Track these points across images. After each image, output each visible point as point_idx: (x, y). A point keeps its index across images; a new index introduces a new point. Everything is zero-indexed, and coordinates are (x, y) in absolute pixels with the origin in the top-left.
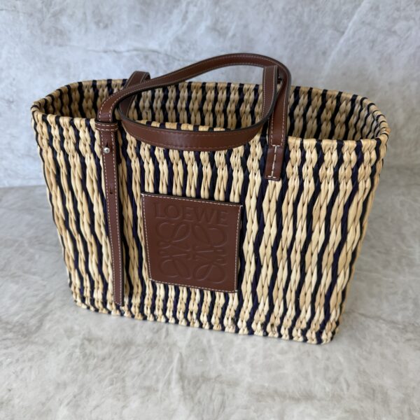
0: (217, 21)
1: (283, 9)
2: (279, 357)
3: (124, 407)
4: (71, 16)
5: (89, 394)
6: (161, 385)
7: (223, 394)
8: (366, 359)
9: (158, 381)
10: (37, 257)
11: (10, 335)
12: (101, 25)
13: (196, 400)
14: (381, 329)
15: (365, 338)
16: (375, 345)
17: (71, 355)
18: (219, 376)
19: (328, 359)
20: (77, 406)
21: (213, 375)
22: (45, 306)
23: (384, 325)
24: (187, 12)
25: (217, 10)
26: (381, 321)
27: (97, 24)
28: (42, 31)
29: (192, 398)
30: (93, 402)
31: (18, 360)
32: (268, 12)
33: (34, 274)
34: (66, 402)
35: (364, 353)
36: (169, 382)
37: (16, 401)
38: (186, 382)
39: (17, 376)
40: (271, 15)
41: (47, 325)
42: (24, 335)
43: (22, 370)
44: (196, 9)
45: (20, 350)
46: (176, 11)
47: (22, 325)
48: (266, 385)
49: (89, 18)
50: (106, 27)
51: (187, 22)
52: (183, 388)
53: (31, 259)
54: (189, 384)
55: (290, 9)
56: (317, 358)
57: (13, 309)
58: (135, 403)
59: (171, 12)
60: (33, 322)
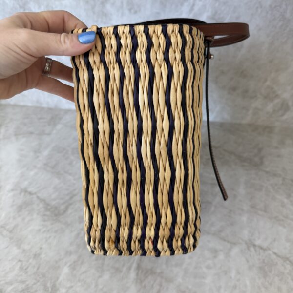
0: (216, 12)
1: (270, 6)
2: (205, 270)
3: (100, 277)
4: (113, 4)
5: (82, 263)
6: (124, 269)
7: (161, 285)
8: (266, 288)
9: (123, 265)
10: (74, 162)
11: (48, 213)
12: (133, 11)
13: (143, 284)
14: (285, 268)
15: (270, 272)
16: (277, 279)
17: (78, 235)
18: (162, 273)
19: (238, 280)
20: (74, 269)
21: (158, 271)
22: (71, 198)
23: (289, 266)
24: (194, 5)
25: (217, 4)
26: (288, 262)
27: (130, 10)
28: (94, 13)
29: (141, 282)
30: (83, 269)
31: (49, 231)
32: (257, 8)
33: (70, 174)
34: (69, 264)
35: (266, 283)
36: (130, 268)
37: (43, 256)
38: (140, 271)
39: (47, 241)
40: (259, 10)
41: (70, 211)
42: (56, 215)
43: (50, 237)
44: (201, 3)
45: (52, 224)
46: (186, 4)
47: (56, 208)
48: (190, 287)
49: (125, 5)
50: (136, 12)
51: (193, 12)
52: (137, 274)
53: (71, 164)
54: (142, 272)
55: (276, 7)
56: (231, 277)
57: (53, 196)
58: (106, 276)
59: (182, 5)
60: (63, 207)
